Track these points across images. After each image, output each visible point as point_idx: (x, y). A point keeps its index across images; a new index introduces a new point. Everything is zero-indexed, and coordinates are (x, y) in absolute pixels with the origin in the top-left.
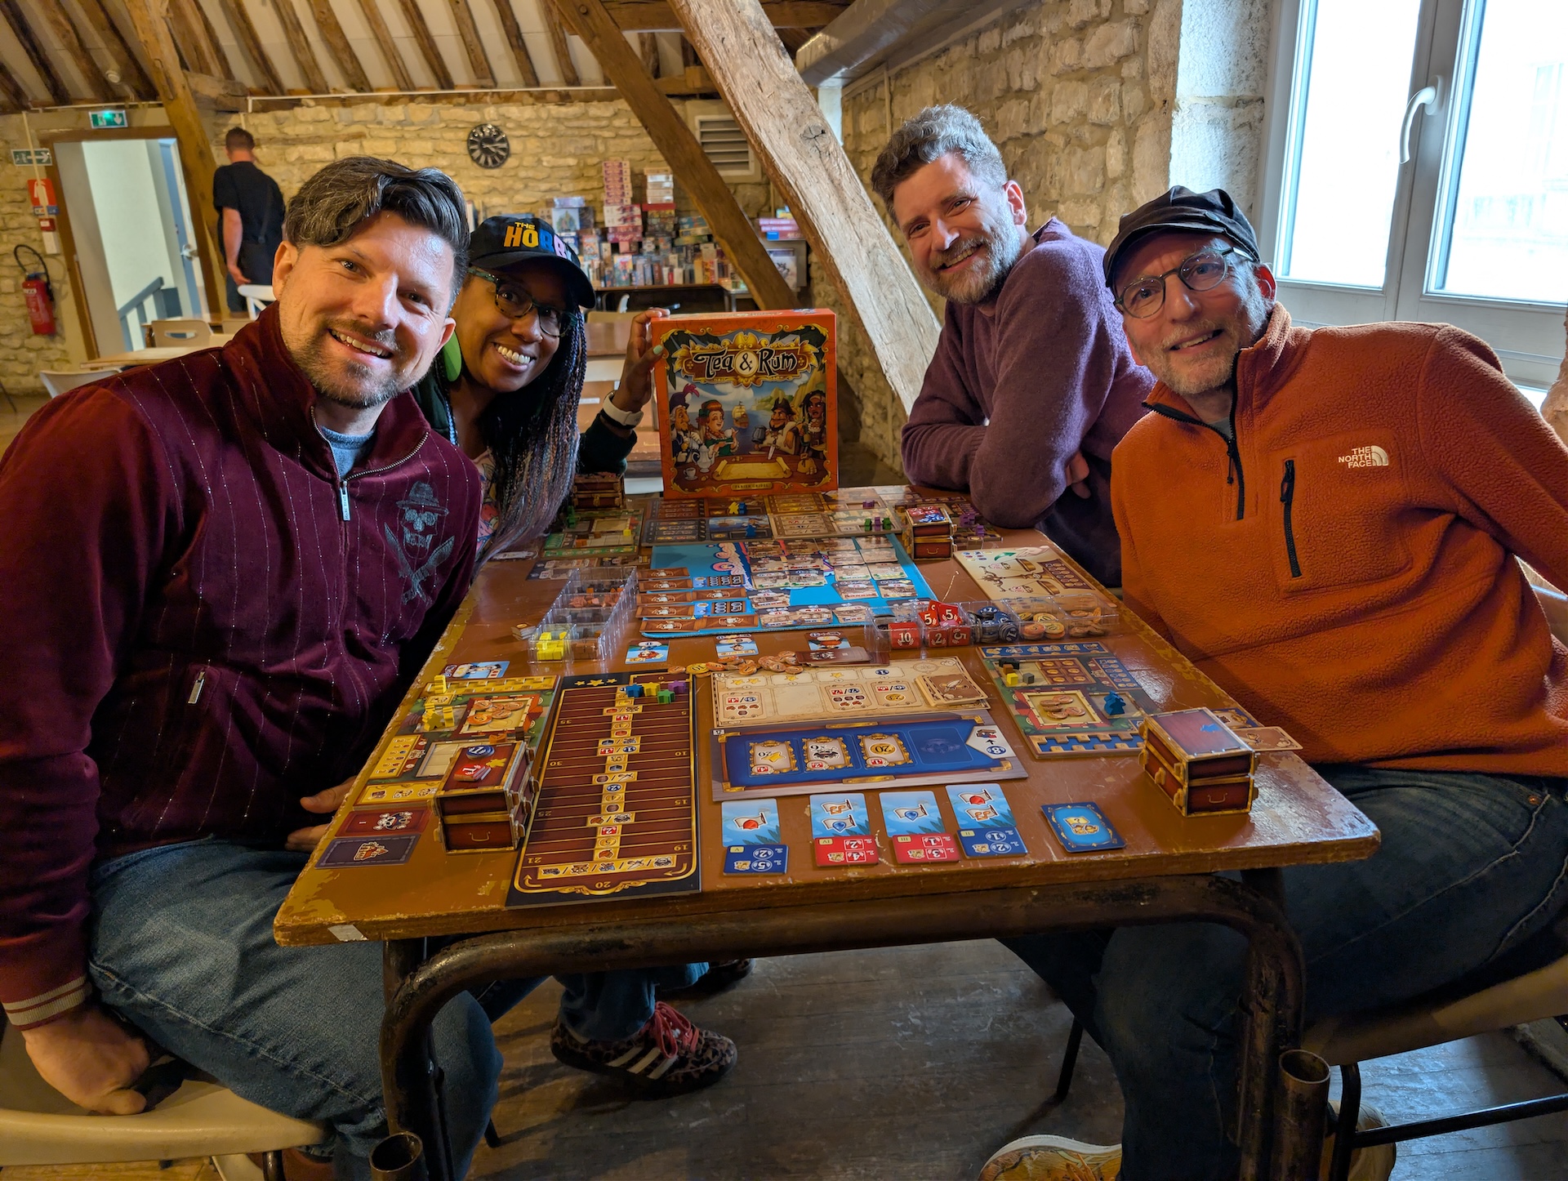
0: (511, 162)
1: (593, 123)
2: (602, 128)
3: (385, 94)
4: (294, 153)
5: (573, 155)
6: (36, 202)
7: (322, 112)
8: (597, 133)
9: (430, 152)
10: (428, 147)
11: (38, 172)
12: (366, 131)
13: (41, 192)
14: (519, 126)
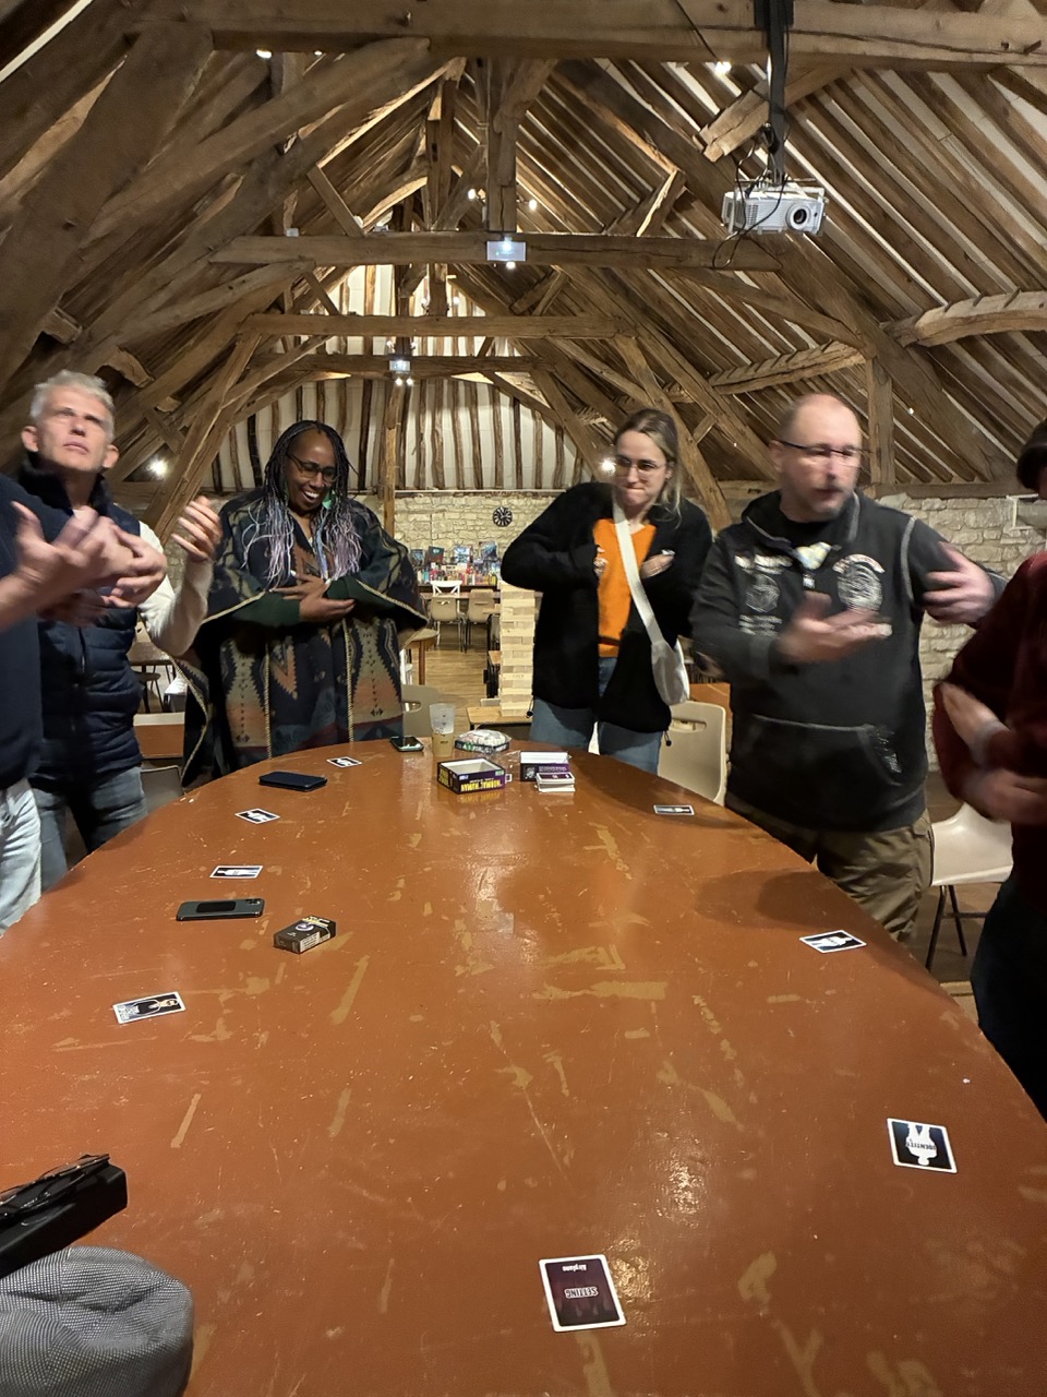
0: (512, 524)
4: (412, 517)
7: (428, 500)
10: (474, 516)
12: (446, 508)
14: (517, 508)
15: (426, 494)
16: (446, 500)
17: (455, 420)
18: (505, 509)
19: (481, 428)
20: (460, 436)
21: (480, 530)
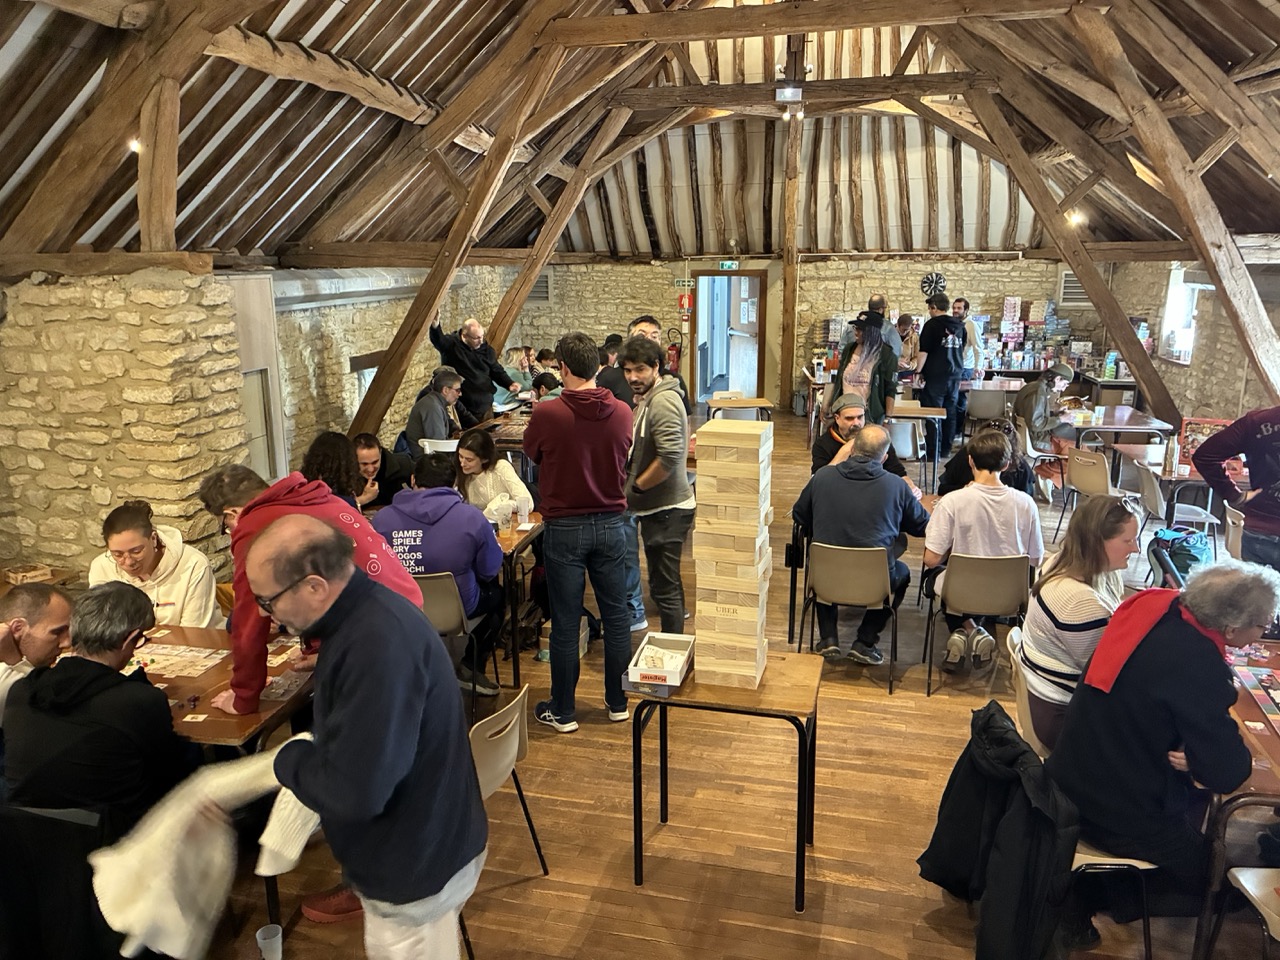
1: (999, 274)
2: (1003, 277)
3: (875, 254)
4: (822, 286)
5: (984, 291)
6: (682, 306)
7: (843, 264)
8: (1000, 279)
9: (899, 286)
11: (687, 291)
12: (864, 274)
13: (686, 302)
14: (954, 274)
15: (842, 258)
16: (864, 265)
17: (877, 168)
18: (937, 275)
19: (910, 176)
20: (884, 186)
21: (905, 300)
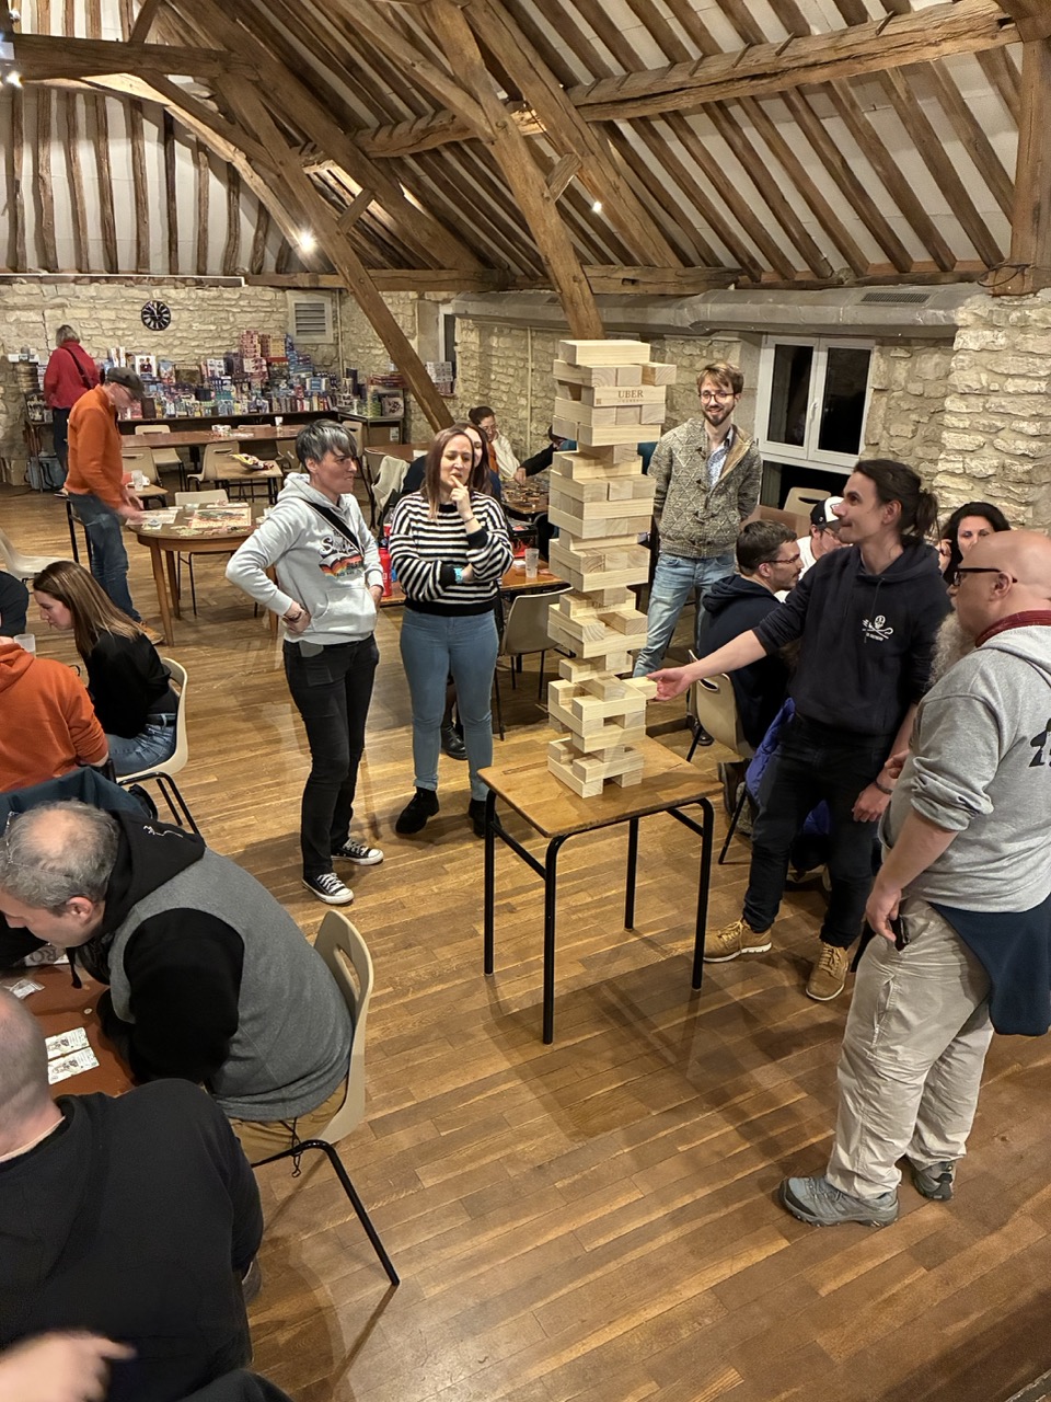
0: (172, 327)
1: (226, 303)
2: (231, 306)
3: (71, 275)
5: (214, 324)
7: (34, 288)
9: (113, 318)
10: (112, 315)
14: (177, 303)
15: (30, 280)
16: (64, 289)
17: (71, 161)
18: (158, 304)
20: (80, 187)
21: (124, 335)
